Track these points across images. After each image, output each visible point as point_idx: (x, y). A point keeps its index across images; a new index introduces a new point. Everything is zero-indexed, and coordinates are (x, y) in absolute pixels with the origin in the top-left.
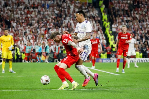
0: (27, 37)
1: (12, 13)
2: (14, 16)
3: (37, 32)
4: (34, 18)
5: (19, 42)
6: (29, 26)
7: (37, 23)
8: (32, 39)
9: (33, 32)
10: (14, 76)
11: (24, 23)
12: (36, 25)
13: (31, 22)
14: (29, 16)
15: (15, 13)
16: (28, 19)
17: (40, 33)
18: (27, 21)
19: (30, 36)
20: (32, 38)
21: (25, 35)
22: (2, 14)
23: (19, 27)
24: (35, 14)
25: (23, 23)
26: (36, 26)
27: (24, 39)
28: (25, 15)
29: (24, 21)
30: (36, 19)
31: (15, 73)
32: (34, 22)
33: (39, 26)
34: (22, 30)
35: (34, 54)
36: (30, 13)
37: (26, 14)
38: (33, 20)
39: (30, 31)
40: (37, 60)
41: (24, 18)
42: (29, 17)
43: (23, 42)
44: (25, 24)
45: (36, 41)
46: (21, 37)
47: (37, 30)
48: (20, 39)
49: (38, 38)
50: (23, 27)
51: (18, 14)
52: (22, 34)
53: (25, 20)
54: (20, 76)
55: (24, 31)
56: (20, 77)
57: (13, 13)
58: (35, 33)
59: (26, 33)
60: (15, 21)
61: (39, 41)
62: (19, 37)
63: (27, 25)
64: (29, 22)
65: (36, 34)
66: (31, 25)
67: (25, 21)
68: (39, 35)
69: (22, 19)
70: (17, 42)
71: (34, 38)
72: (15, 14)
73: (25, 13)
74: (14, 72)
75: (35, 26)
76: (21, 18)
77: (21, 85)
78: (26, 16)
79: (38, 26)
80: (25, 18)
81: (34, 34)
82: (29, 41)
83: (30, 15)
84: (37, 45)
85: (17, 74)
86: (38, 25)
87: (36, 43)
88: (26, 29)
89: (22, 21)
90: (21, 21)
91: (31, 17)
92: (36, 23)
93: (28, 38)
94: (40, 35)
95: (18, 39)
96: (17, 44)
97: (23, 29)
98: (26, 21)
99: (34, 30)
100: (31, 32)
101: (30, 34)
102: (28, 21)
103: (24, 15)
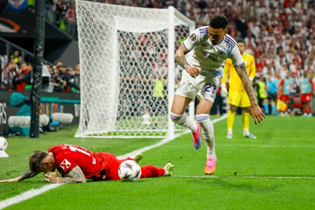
0: (284, 59)
1: (251, 5)
2: (254, 10)
3: (307, 47)
4: (299, 15)
5: (265, 70)
6: (288, 35)
7: (306, 28)
8: (294, 64)
9: (296, 48)
10: (253, 146)
11: (276, 28)
12: (304, 31)
13: (292, 24)
14: (288, 10)
15: (257, 3)
16: (287, 18)
17: (312, 51)
18: (283, 22)
19: (289, 57)
20: (295, 61)
21: (278, 53)
22: (230, 7)
23: (265, 36)
24: (303, 6)
25: (274, 26)
26: (304, 35)
27: (277, 63)
28: (280, 8)
29: (276, 22)
30: (304, 18)
31: (255, 138)
32: (300, 24)
33: (310, 34)
34: (272, 44)
35: (297, 96)
36: (291, 4)
37: (282, 6)
38: (297, 21)
39: (291, 45)
40: (304, 110)
41: (277, 15)
42: (289, 14)
43: (275, 69)
44: (278, 30)
45: (303, 68)
46: (269, 58)
47: (305, 42)
48: (268, 62)
49: (307, 60)
50: (273, 35)
51: (264, 6)
52: (272, 53)
53: (279, 19)
54: (266, 146)
55: (277, 46)
56: (267, 148)
57: (254, 5)
58: (301, 49)
59: (280, 48)
60: (258, 23)
61: (309, 69)
62: (264, 59)
63: (284, 31)
64: (288, 25)
65: (303, 53)
66: (292, 31)
67: (279, 22)
68: (309, 56)
69: (273, 18)
70: (260, 69)
71: (298, 61)
72: (258, 7)
73: (280, 4)
74: (253, 136)
75: (302, 34)
76: (270, 15)
77: (269, 167)
78: (281, 12)
79: (307, 34)
80: (281, 15)
81: (300, 51)
82: (286, 67)
83: (291, 10)
84: (305, 76)
85: (260, 141)
86: (309, 31)
87: (302, 71)
88: (280, 41)
89: (273, 23)
90: (270, 23)
91: (294, 14)
92: (303, 27)
93: (286, 61)
94: (312, 54)
95: (263, 64)
96: (261, 73)
97: (275, 41)
98: (281, 24)
99: (300, 43)
100: (293, 49)
101: (289, 52)
102: (286, 23)
103: (277, 10)
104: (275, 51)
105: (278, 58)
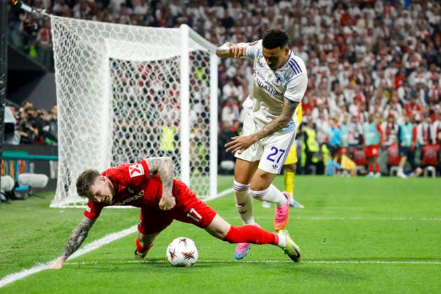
0: (341, 97)
1: (295, 22)
2: (300, 30)
3: (373, 81)
4: (362, 37)
5: (315, 112)
6: (347, 64)
7: (371, 55)
8: (355, 104)
9: (358, 82)
10: (299, 218)
11: (331, 54)
12: (369, 59)
13: (352, 49)
14: (347, 30)
15: (304, 20)
16: (345, 40)
17: (380, 85)
18: (340, 47)
19: (349, 95)
20: (357, 99)
21: (333, 89)
22: (265, 25)
23: (315, 65)
24: (367, 24)
25: (327, 52)
26: (368, 65)
27: (332, 103)
28: (335, 27)
29: (330, 47)
30: (369, 40)
31: (302, 207)
32: (363, 49)
33: (378, 62)
34: (324, 76)
35: (361, 149)
36: (350, 21)
37: (338, 24)
38: (360, 44)
39: (350, 78)
41: (331, 36)
42: (348, 35)
43: (329, 112)
44: (334, 57)
45: (367, 110)
46: (322, 96)
47: (370, 74)
48: (320, 101)
49: (373, 99)
50: (327, 64)
51: (314, 24)
52: (325, 89)
53: (335, 42)
54: (317, 218)
55: (332, 79)
56: (318, 220)
57: (299, 23)
58: (365, 84)
59: (336, 82)
60: (305, 48)
61: (376, 111)
62: (314, 98)
63: (341, 60)
64: (345, 50)
65: (367, 89)
66: (353, 59)
67: (334, 45)
68: (376, 92)
69: (326, 40)
70: (308, 111)
71: (360, 100)
72: (304, 25)
73: (335, 21)
74: (298, 204)
75: (366, 63)
76: (321, 37)
77: (321, 247)
78: (337, 31)
79: (373, 63)
80: (336, 36)
81: (363, 87)
82: (345, 108)
83: (351, 29)
84: (371, 121)
85: (308, 211)
86: (375, 58)
87: (366, 114)
88: (336, 72)
89: (326, 47)
90: (321, 48)
91: (355, 35)
92: (367, 52)
93: (345, 100)
94: (379, 90)
95: (312, 104)
96: (310, 118)
97: (328, 73)
98: (337, 48)
99: (364, 75)
100: (354, 83)
101: (349, 87)
102: (344, 46)
103: (332, 30)
104: (329, 87)
105: (333, 96)
